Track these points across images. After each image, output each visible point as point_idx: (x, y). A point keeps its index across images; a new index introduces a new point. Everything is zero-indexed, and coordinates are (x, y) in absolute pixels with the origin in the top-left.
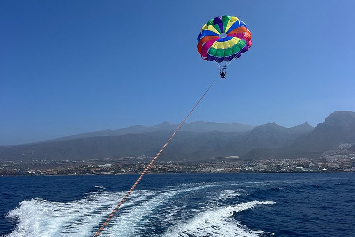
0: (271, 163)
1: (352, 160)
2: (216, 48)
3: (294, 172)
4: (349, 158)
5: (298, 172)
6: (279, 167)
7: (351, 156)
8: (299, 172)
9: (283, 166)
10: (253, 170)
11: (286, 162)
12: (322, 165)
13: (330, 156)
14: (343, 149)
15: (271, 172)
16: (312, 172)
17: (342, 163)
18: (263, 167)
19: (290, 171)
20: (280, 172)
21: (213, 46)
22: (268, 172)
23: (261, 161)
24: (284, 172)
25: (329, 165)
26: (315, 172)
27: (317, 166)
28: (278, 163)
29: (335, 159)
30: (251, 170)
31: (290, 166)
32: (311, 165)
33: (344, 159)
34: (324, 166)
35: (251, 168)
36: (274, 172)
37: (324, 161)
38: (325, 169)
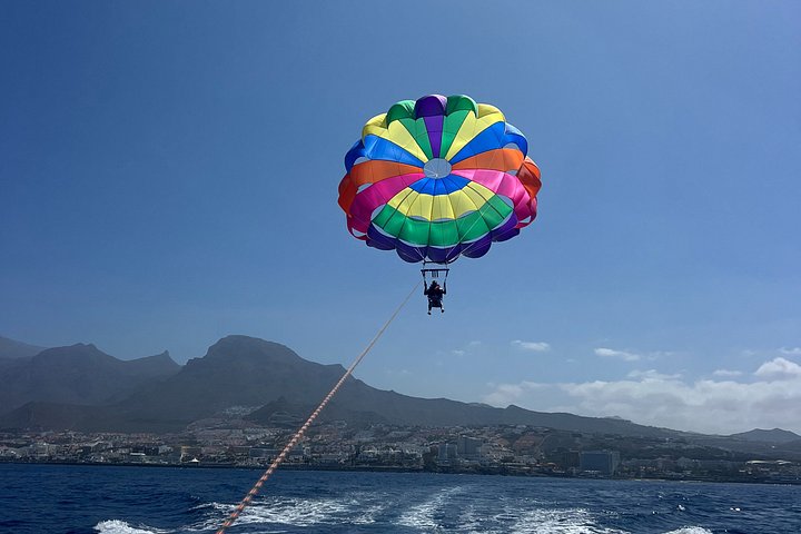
0: (68, 440)
1: (249, 443)
2: (404, 209)
3: (125, 465)
4: (244, 438)
5: (134, 465)
6: (87, 450)
7: (250, 434)
8: (137, 465)
9: (98, 449)
10: (19, 456)
11: (106, 439)
12: (188, 451)
13: (206, 432)
14: (235, 417)
15: (66, 463)
16: (167, 466)
17: (231, 447)
18: (46, 448)
19: (115, 462)
20: (91, 464)
21: (394, 202)
22: (59, 462)
23: (44, 434)
24: (100, 464)
25: (203, 450)
26: (174, 466)
27: (177, 452)
28: (86, 441)
29: (215, 437)
30: (13, 457)
31: (115, 449)
32: (164, 448)
33: (236, 438)
34: (192, 453)
35: (13, 451)
36: (74, 463)
37: (192, 441)
38: (195, 460)
